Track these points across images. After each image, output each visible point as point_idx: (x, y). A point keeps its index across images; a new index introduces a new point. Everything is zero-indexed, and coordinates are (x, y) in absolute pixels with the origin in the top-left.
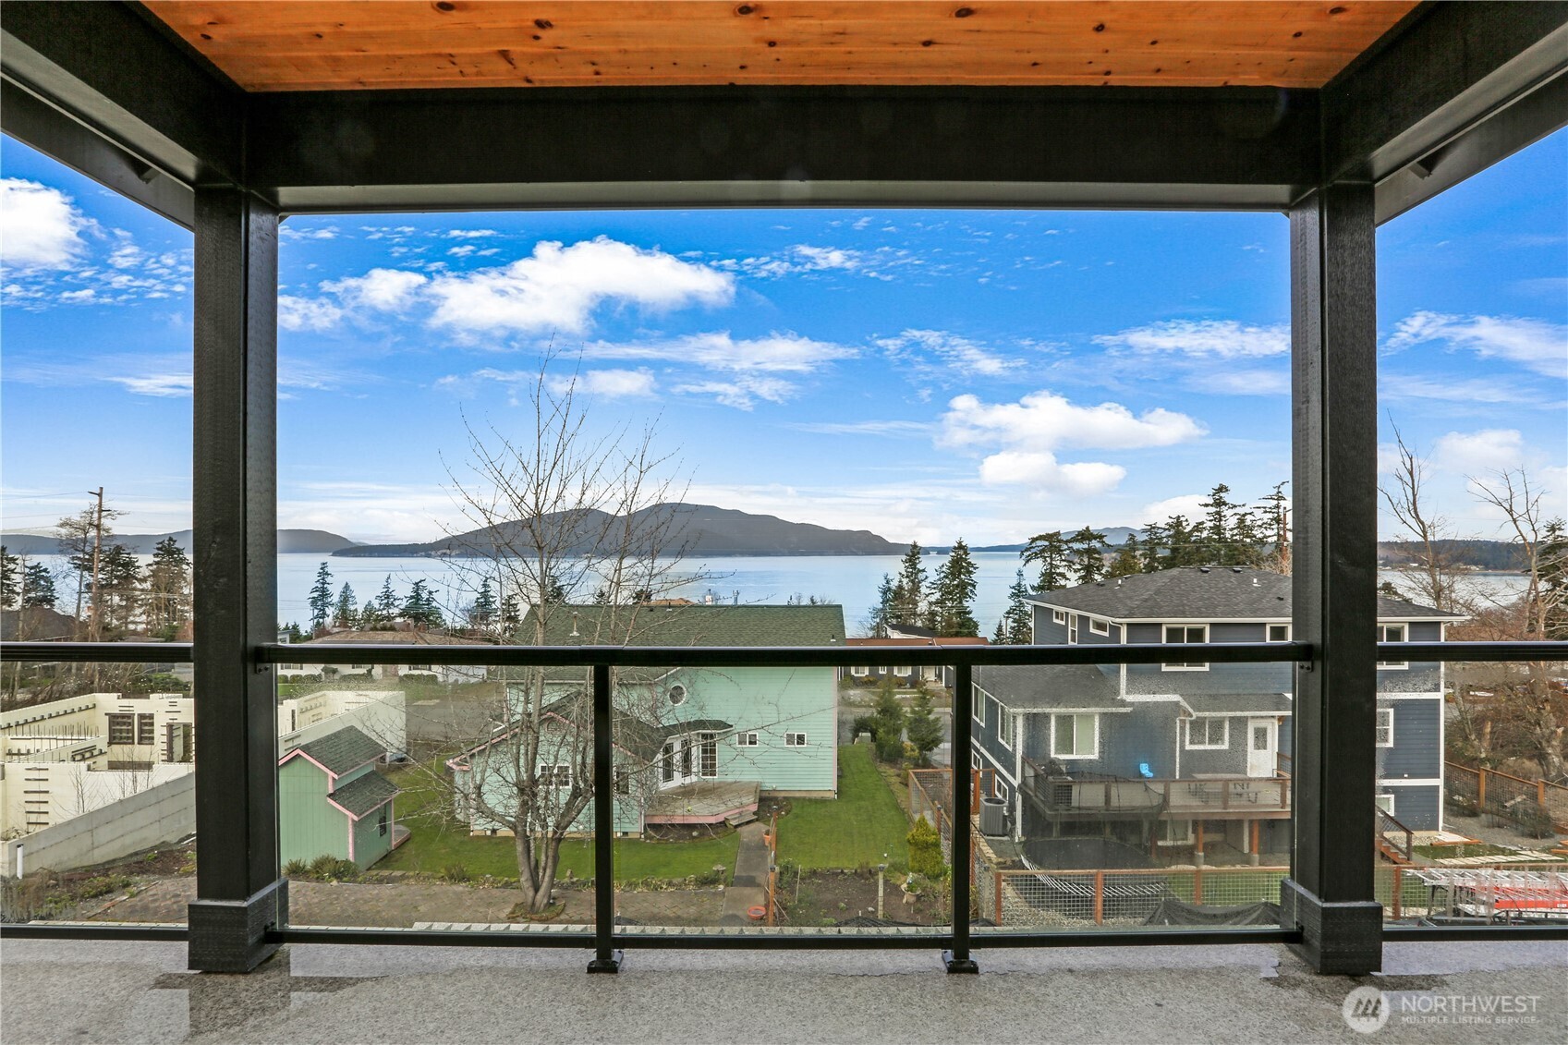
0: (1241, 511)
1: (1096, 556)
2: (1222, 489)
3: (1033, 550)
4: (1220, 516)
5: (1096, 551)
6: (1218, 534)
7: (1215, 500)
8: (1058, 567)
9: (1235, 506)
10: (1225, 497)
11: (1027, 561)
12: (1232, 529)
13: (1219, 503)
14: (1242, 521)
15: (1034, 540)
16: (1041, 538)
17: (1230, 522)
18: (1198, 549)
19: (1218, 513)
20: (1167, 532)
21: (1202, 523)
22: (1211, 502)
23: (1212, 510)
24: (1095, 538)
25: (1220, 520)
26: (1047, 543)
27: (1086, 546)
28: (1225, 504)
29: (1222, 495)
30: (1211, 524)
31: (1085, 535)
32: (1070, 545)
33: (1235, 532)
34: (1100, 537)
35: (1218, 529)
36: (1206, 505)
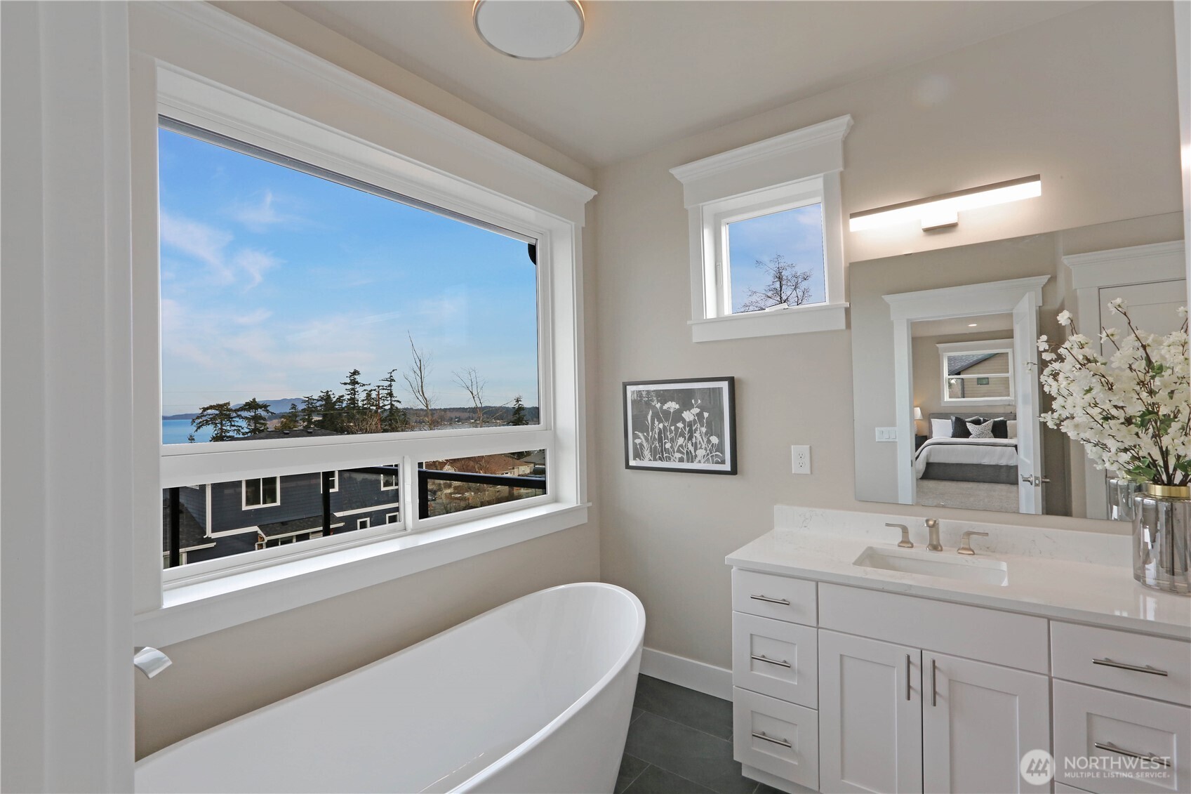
0: (369, 388)
1: (262, 421)
2: (356, 373)
3: (204, 418)
4: (354, 391)
5: (261, 417)
6: (354, 403)
7: (351, 380)
8: (228, 431)
9: (364, 385)
10: (358, 378)
11: (199, 428)
12: (363, 401)
13: (354, 382)
14: (369, 395)
15: (205, 409)
16: (211, 407)
17: (361, 396)
18: (340, 414)
19: (353, 389)
20: (320, 403)
21: (343, 396)
22: (349, 381)
23: (350, 387)
24: (261, 408)
25: (355, 394)
26: (217, 412)
27: (253, 414)
28: (357, 383)
29: (356, 377)
30: (349, 397)
31: (252, 405)
32: (239, 413)
33: (365, 402)
34: (265, 407)
35: (353, 401)
36: (345, 384)
